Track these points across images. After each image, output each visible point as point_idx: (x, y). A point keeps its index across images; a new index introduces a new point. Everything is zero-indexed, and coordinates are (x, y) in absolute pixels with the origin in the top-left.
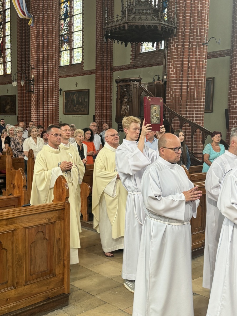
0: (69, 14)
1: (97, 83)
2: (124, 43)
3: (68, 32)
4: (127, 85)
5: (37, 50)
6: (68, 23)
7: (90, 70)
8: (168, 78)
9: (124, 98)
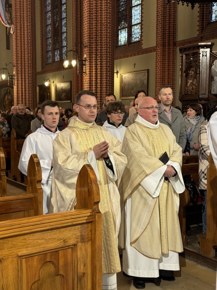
1: (157, 61)
2: (190, 5)
3: (125, 8)
4: (193, 53)
5: (90, 26)
7: (149, 48)
9: (190, 70)
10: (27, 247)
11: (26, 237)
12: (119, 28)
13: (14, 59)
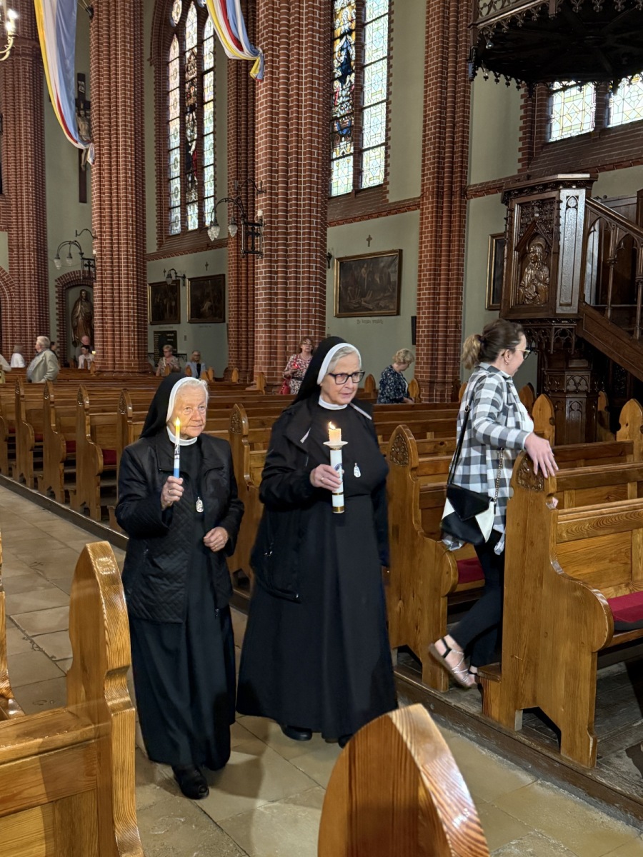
0: (354, 64)
3: (349, 110)
6: (350, 87)
7: (404, 201)
9: (532, 244)
12: (334, 157)
13: (94, 221)
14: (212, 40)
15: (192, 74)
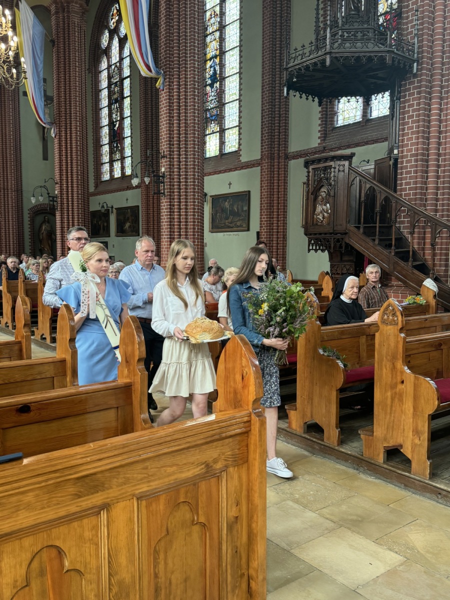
0: (219, 76)
1: (263, 179)
3: (216, 104)
4: (325, 167)
6: (216, 90)
7: (251, 161)
8: (400, 152)
9: (320, 191)
10: (149, 482)
11: (146, 465)
12: (207, 133)
13: (56, 173)
14: (128, 59)
15: (116, 79)
